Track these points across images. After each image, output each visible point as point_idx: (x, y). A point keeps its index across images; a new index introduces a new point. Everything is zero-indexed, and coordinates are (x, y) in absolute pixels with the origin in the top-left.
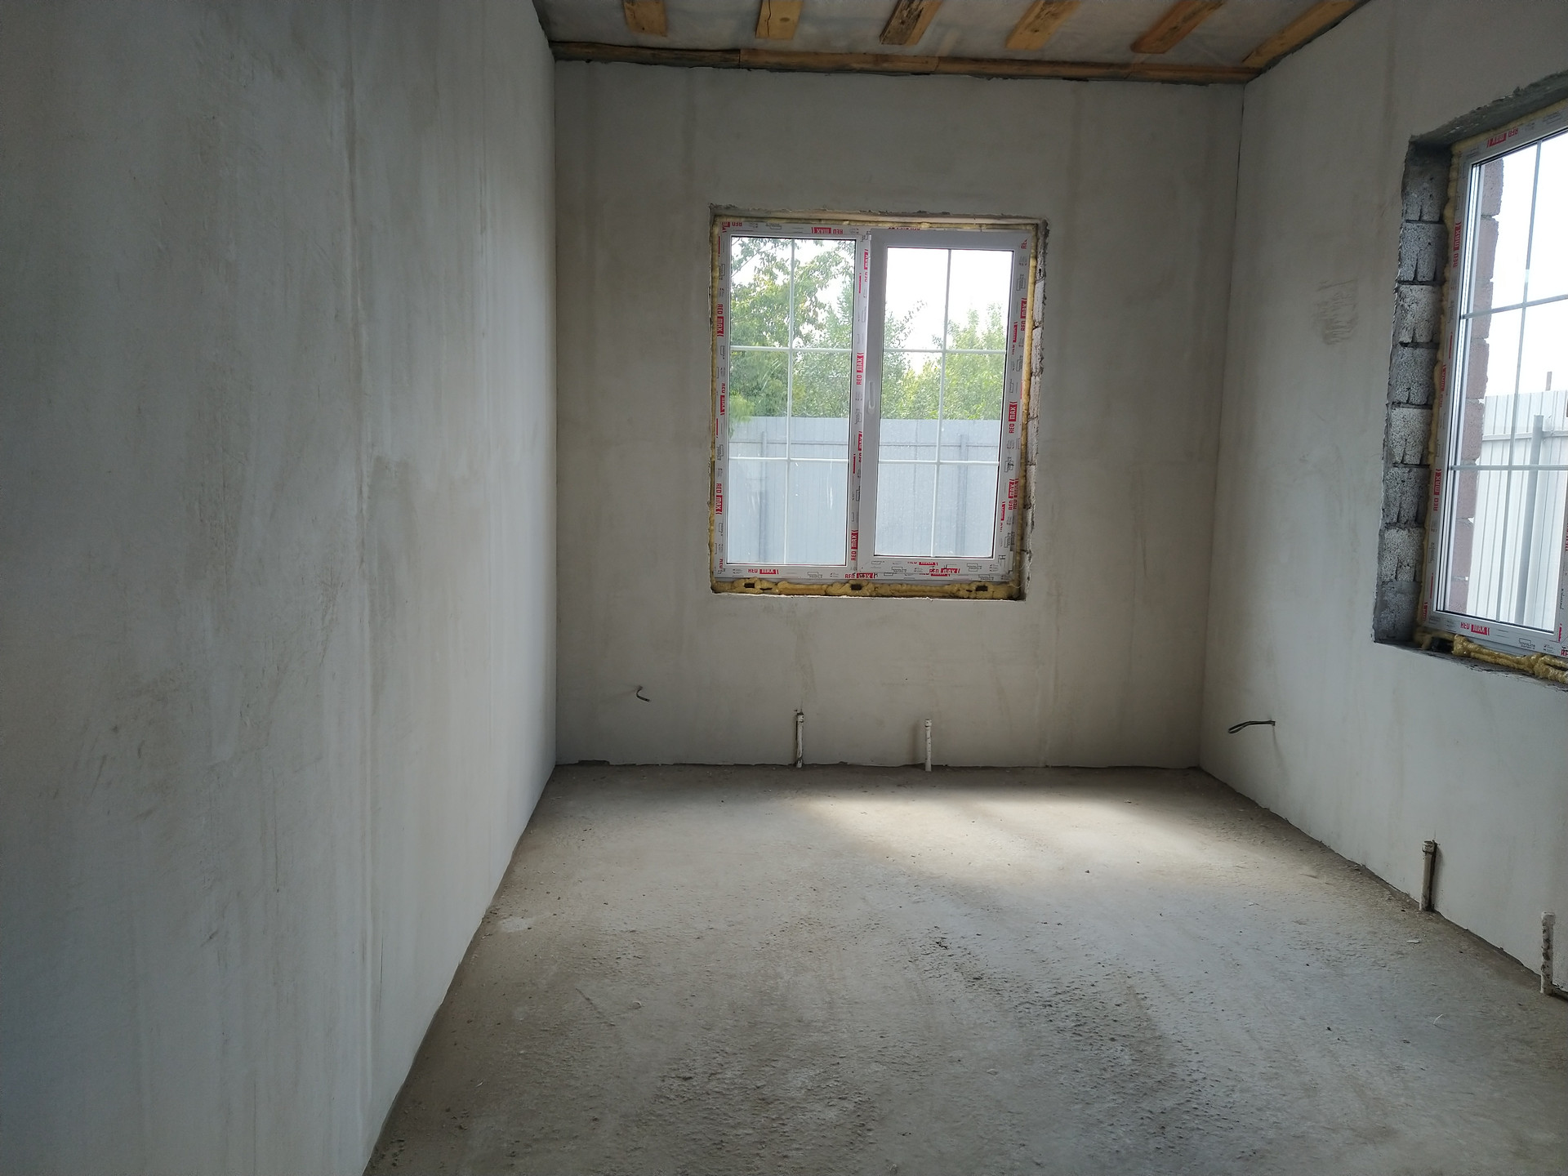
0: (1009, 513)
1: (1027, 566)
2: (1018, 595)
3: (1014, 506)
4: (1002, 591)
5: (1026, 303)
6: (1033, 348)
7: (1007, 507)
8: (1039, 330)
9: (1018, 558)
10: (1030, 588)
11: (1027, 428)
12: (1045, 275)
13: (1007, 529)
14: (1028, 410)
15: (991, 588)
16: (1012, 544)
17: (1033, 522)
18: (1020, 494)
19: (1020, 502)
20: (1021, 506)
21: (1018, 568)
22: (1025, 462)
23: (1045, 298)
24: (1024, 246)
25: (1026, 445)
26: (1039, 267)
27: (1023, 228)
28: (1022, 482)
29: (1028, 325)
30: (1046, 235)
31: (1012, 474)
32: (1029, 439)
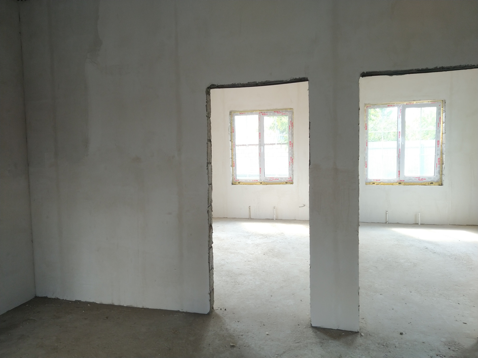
0: (438, 166)
1: (443, 178)
2: (442, 185)
3: (439, 164)
4: (437, 184)
5: (441, 118)
6: (443, 128)
7: (438, 164)
8: (444, 124)
9: (441, 176)
10: (444, 183)
11: (442, 146)
12: (445, 112)
13: (438, 169)
14: (442, 142)
15: (434, 183)
16: (439, 173)
17: (444, 168)
18: (441, 161)
19: (441, 163)
20: (441, 164)
21: (441, 178)
22: (442, 154)
23: (445, 117)
24: (440, 106)
25: (442, 150)
26: (444, 110)
27: (439, 101)
28: (441, 158)
29: (441, 123)
30: (445, 103)
31: (439, 157)
32: (443, 148)
